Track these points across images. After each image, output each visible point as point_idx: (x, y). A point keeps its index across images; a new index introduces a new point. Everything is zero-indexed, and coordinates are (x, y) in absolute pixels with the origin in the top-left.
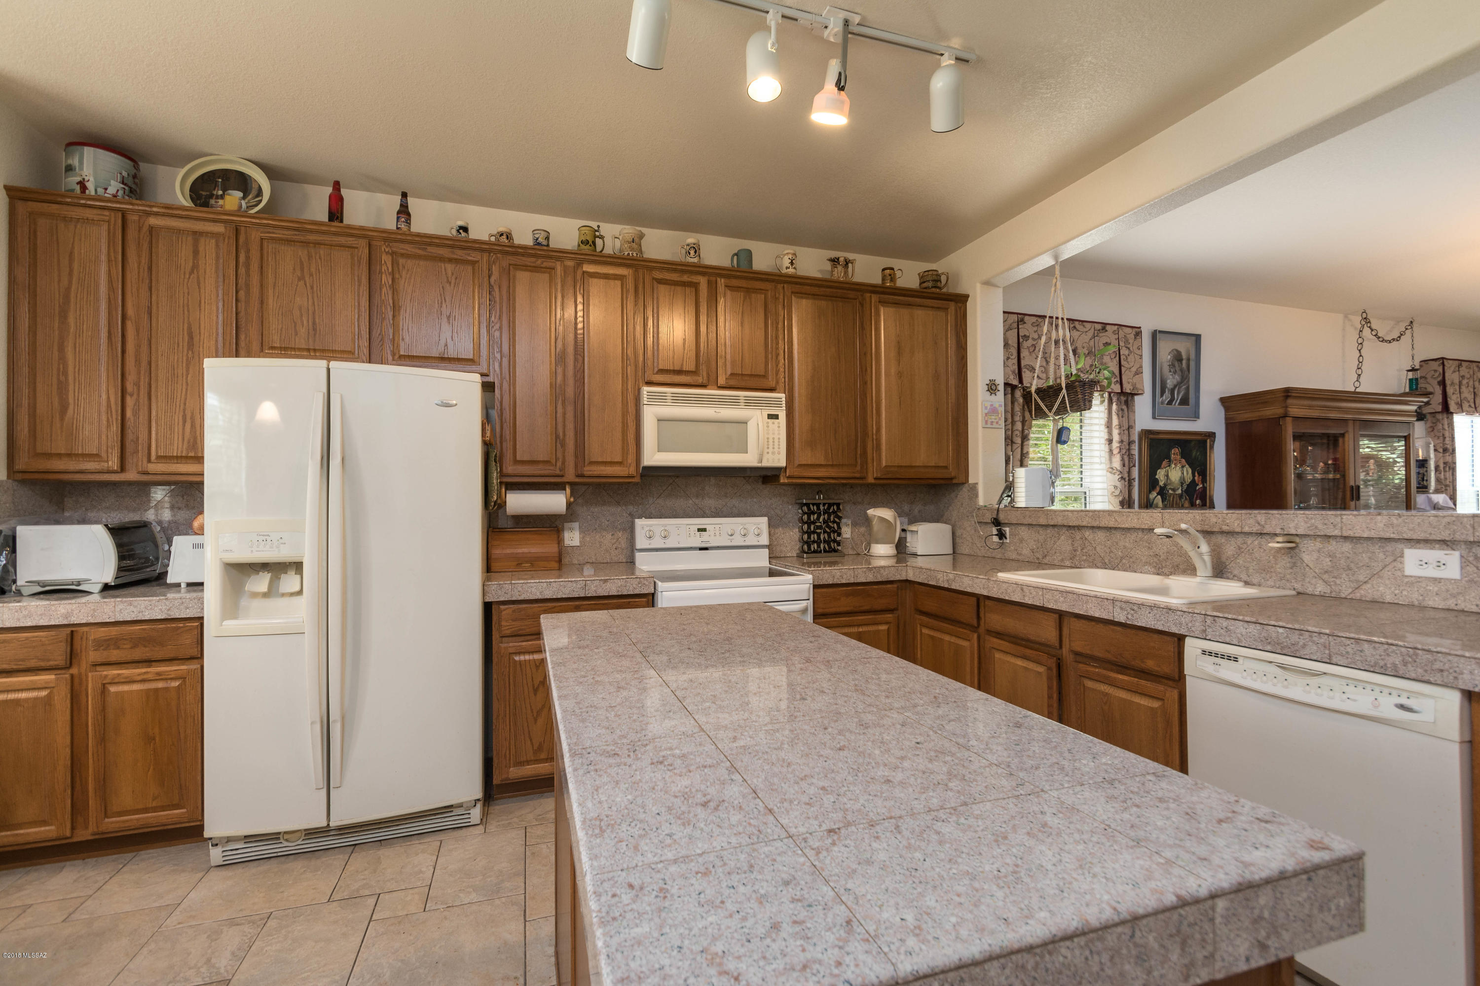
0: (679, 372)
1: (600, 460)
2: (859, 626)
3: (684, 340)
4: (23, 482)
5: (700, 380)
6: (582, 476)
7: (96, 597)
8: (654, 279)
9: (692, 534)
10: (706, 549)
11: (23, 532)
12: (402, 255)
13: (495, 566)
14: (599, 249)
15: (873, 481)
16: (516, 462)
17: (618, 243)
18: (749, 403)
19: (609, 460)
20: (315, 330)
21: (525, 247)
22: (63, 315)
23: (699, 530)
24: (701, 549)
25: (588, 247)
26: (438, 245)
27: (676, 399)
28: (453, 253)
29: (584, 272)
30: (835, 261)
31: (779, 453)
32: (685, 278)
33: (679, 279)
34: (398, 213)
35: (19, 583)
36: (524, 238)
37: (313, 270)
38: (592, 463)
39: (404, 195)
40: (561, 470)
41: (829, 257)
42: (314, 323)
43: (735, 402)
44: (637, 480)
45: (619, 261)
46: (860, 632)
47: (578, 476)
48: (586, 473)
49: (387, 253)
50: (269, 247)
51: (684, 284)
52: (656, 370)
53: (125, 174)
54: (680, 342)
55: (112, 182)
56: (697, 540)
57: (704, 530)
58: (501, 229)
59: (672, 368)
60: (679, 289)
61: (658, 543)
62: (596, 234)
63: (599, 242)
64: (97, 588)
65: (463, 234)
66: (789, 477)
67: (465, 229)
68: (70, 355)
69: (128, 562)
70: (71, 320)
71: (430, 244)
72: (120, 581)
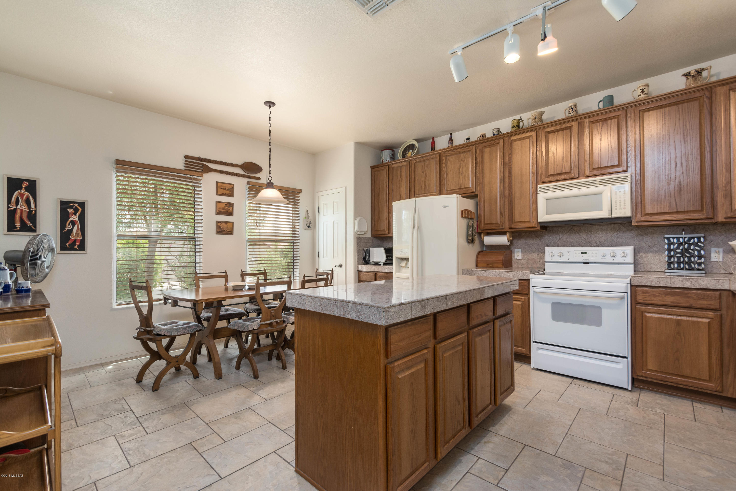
0: (561, 174)
1: (519, 221)
2: (678, 315)
3: (563, 157)
4: (374, 237)
5: (572, 176)
6: (512, 228)
7: (382, 266)
8: (546, 132)
9: (577, 255)
10: (588, 263)
11: (371, 249)
12: (448, 156)
13: (479, 264)
14: (521, 127)
15: (724, 220)
16: (485, 224)
17: (530, 121)
18: (602, 183)
19: (523, 220)
20: (426, 187)
21: (491, 138)
22: (379, 196)
23: (582, 253)
24: (585, 263)
25: (514, 128)
26: (459, 148)
27: (555, 188)
28: (463, 149)
29: (512, 140)
30: (687, 75)
31: (625, 208)
32: (564, 126)
33: (560, 128)
34: (449, 141)
35: (371, 261)
36: (489, 135)
37: (426, 169)
38: (515, 222)
39: (451, 134)
40: (502, 226)
41: (682, 74)
42: (426, 185)
43: (593, 184)
44: (538, 228)
45: (528, 130)
46: (679, 320)
47: (510, 228)
48: (513, 227)
49: (444, 156)
50: (416, 164)
51: (563, 129)
52: (548, 175)
53: (390, 154)
54: (560, 158)
55: (388, 158)
56: (581, 258)
57: (586, 253)
58: (481, 134)
59: (556, 173)
60: (560, 132)
61: (556, 259)
62: (519, 121)
63: (521, 124)
64: (382, 264)
65: (468, 141)
66: (637, 222)
67: (468, 139)
68: (380, 205)
69: (389, 258)
70: (380, 196)
71: (457, 149)
72: (387, 262)
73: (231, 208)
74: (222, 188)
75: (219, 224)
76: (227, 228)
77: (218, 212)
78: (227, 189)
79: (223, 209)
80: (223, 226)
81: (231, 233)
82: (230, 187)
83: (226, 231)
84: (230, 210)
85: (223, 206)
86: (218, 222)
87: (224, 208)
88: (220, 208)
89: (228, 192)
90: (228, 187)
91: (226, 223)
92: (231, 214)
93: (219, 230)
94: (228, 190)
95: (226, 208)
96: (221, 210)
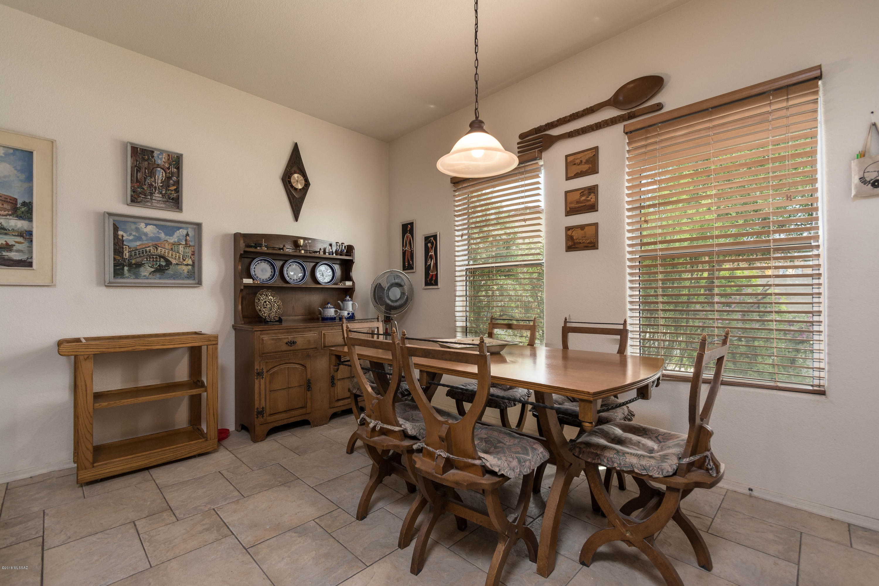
73: (592, 195)
74: (575, 164)
75: (570, 233)
76: (585, 237)
77: (568, 209)
78: (584, 161)
79: (578, 202)
80: (577, 234)
81: (593, 245)
82: (590, 154)
83: (584, 243)
84: (590, 200)
85: (577, 196)
86: (568, 229)
87: (580, 199)
88: (571, 203)
89: (585, 167)
90: (585, 157)
91: (582, 227)
92: (593, 208)
93: (570, 243)
94: (585, 163)
95: (583, 198)
96: (573, 205)
